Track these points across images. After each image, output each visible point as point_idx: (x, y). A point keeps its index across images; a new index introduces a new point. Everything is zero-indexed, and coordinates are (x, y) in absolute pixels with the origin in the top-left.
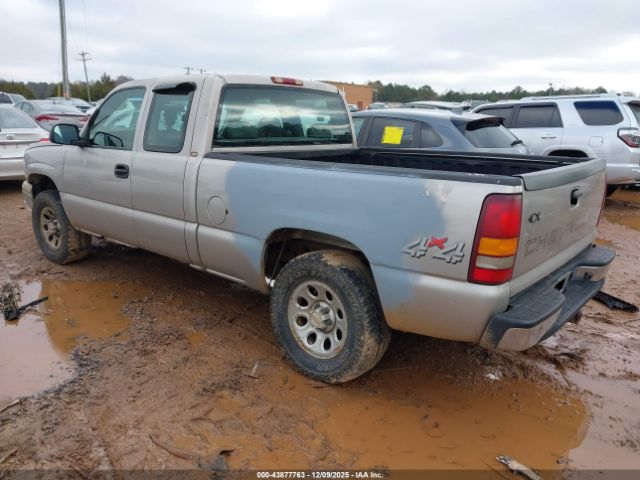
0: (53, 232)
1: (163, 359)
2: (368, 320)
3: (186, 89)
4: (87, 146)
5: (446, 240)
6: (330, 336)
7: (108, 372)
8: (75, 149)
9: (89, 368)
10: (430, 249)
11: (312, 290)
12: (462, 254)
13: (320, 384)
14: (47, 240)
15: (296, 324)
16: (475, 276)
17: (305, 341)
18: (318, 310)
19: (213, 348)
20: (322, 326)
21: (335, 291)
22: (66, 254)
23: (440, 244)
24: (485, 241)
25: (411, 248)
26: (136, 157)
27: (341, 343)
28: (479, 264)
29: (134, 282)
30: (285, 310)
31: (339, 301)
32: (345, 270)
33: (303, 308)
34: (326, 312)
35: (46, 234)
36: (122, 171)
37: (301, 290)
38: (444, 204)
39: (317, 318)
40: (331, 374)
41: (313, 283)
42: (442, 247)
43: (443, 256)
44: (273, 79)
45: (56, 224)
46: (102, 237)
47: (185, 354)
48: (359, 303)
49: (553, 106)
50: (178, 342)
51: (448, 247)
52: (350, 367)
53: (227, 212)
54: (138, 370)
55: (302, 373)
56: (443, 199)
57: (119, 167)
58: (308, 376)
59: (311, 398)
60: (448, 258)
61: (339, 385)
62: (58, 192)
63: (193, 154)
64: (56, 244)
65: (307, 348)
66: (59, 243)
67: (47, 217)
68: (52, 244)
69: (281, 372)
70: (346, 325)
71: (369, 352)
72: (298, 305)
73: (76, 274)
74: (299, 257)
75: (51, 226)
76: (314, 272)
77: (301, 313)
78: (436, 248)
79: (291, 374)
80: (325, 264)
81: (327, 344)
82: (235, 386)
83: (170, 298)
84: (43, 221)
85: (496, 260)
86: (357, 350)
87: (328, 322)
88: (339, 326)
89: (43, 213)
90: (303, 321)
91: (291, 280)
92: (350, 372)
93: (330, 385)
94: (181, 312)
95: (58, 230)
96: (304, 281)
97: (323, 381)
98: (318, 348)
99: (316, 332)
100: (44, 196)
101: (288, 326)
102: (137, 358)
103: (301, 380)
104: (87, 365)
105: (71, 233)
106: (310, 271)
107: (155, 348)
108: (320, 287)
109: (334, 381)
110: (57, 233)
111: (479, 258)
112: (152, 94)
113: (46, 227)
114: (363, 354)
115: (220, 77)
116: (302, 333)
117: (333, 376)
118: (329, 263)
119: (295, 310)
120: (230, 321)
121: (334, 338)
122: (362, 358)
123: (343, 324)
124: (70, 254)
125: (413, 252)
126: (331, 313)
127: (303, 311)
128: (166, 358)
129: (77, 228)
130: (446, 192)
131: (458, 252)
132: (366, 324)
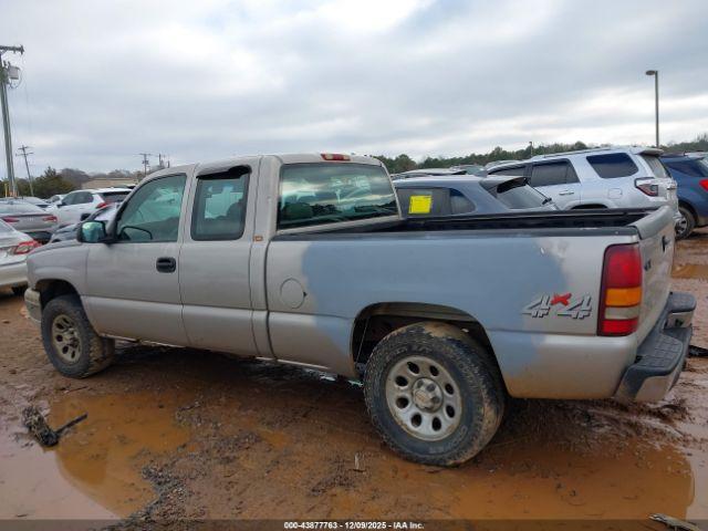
0: (69, 342)
1: (248, 465)
2: (485, 391)
3: (238, 172)
4: (116, 242)
5: (569, 296)
6: (439, 415)
7: (195, 486)
8: (101, 246)
9: (170, 485)
10: (554, 307)
11: (413, 367)
12: (588, 308)
13: (435, 468)
14: (61, 353)
15: (395, 407)
16: (605, 328)
17: (409, 424)
18: (423, 388)
19: (299, 446)
20: (430, 405)
21: (442, 365)
22: (88, 365)
23: (564, 300)
24: (611, 292)
25: (531, 308)
26: (183, 248)
27: (455, 421)
28: (607, 317)
29: (173, 387)
30: (383, 393)
31: (448, 375)
32: (453, 340)
33: (402, 388)
34: (431, 389)
35: (59, 346)
36: (166, 265)
37: (399, 368)
38: (562, 260)
39: (423, 396)
40: (446, 455)
41: (413, 359)
42: (566, 304)
43: (570, 313)
44: (323, 156)
45: (72, 333)
46: (138, 341)
47: (272, 456)
48: (472, 373)
49: (565, 163)
50: (258, 444)
51: (572, 302)
52: (470, 444)
53: (305, 294)
54: (228, 479)
55: (409, 459)
56: (560, 255)
57: (161, 260)
58: (417, 462)
59: (431, 484)
60: (574, 313)
61: (457, 466)
62: (78, 297)
63: (258, 238)
64: (73, 355)
65: (412, 432)
66: (78, 355)
67: (60, 326)
68: (68, 357)
69: (384, 462)
70: (459, 398)
71: (490, 426)
72: (396, 386)
73: (102, 386)
74: (395, 333)
75: (67, 337)
76: (415, 348)
77: (401, 394)
78: (560, 305)
79: (398, 463)
80: (429, 337)
81: (436, 424)
82: (345, 483)
83: (223, 399)
84: (56, 331)
85: (625, 310)
86: (477, 425)
87: (435, 400)
88: (447, 402)
89: (55, 321)
90: (403, 402)
91: (388, 359)
92: (470, 451)
93: (446, 467)
94: (243, 413)
95: (74, 339)
96: (403, 358)
97: (438, 465)
98: (425, 429)
99: (421, 412)
100: (56, 303)
101: (388, 410)
102: (220, 467)
103: (412, 467)
104: (166, 482)
105: (94, 341)
106: (410, 347)
107: (235, 454)
108: (422, 363)
109: (451, 462)
110: (74, 343)
111: (607, 309)
112: (195, 181)
113: (60, 338)
114: (484, 428)
115: (277, 157)
116: (404, 415)
117: (450, 458)
118: (432, 335)
119: (394, 391)
120: (304, 416)
121: (443, 417)
122: (483, 432)
123: (455, 400)
124: (92, 366)
125: (534, 312)
126: (437, 389)
127: (403, 391)
128: (251, 462)
129: (103, 335)
130: (563, 248)
131: (584, 307)
132: (484, 394)
